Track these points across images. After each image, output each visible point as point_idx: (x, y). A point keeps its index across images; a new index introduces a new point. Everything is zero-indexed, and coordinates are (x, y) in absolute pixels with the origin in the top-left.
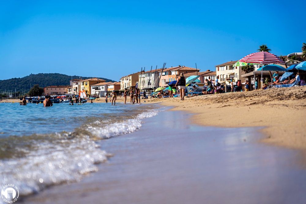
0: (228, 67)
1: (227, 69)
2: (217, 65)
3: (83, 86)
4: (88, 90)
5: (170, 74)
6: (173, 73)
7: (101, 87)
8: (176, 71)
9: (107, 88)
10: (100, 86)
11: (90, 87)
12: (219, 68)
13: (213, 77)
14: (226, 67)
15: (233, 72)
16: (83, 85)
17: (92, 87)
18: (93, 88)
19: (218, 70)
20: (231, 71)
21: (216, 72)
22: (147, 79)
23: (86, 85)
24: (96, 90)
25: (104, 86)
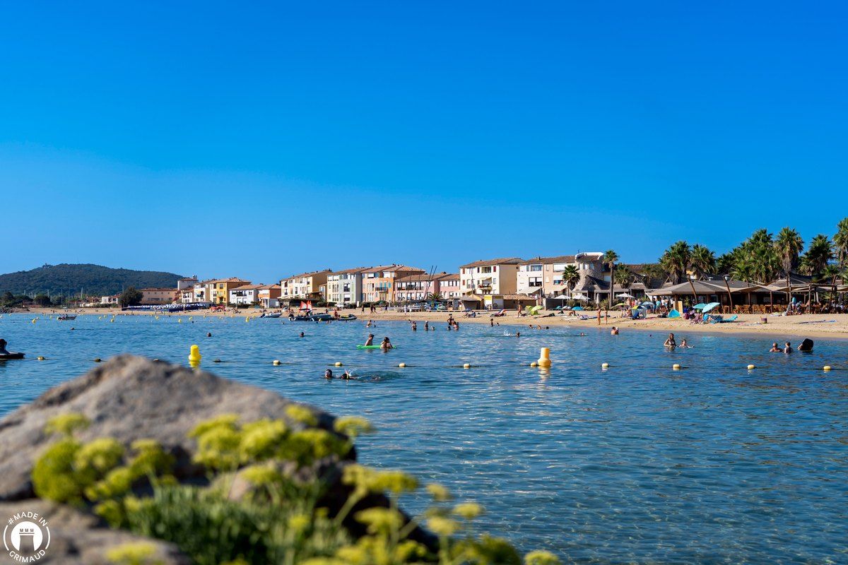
0: (481, 269)
1: (478, 272)
2: (462, 265)
3: (215, 290)
4: (225, 296)
5: (382, 276)
6: (387, 275)
7: (247, 292)
8: (391, 272)
9: (258, 293)
10: (245, 290)
11: (228, 291)
12: (466, 269)
13: (454, 283)
14: (476, 268)
15: (489, 277)
16: (215, 287)
17: (231, 292)
18: (233, 293)
19: (464, 272)
20: (487, 275)
21: (459, 275)
22: (342, 283)
23: (221, 288)
24: (238, 295)
25: (253, 291)
